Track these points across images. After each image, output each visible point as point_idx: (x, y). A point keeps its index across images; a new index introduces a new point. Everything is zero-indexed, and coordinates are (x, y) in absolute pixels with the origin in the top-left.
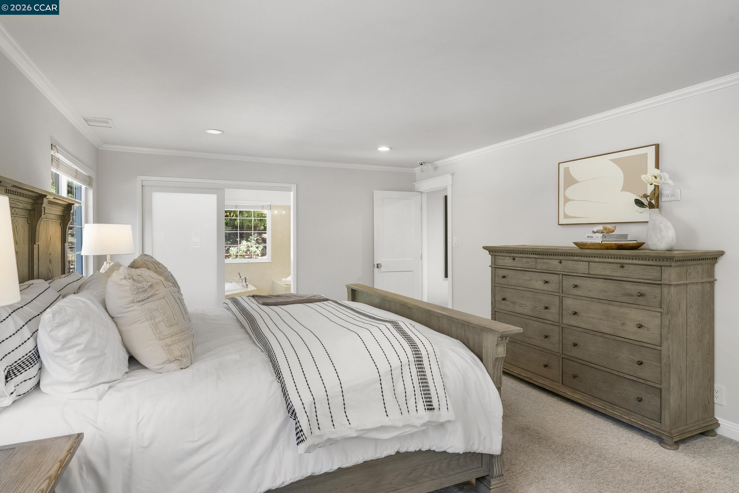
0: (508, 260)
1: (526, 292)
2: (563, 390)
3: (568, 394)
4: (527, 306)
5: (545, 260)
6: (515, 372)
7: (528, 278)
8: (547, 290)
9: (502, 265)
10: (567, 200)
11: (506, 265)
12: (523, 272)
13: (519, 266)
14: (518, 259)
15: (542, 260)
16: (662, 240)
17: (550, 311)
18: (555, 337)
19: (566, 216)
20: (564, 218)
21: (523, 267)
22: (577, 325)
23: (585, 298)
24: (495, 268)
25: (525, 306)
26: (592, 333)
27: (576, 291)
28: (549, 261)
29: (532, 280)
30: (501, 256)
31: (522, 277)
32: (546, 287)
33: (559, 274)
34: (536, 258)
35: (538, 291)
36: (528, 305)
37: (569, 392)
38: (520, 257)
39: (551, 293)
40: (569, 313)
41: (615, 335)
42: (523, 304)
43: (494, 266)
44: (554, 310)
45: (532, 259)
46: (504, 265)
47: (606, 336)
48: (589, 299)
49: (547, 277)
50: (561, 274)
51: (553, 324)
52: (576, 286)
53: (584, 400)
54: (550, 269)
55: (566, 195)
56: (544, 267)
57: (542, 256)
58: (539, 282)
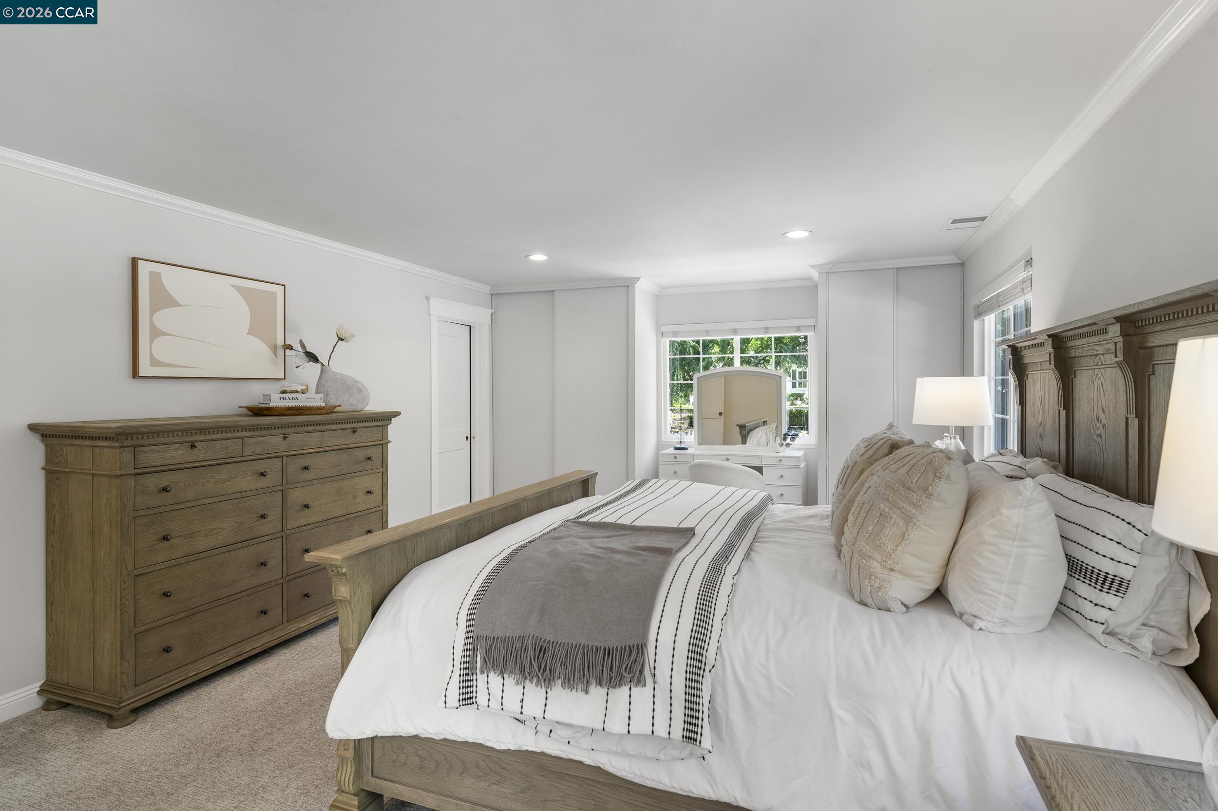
0: (177, 450)
1: (220, 504)
2: (292, 628)
3: (302, 627)
4: (224, 529)
5: (261, 438)
6: (204, 669)
7: (226, 476)
8: (262, 487)
9: (158, 464)
10: (156, 333)
11: (170, 462)
12: (215, 467)
13: (205, 459)
14: (202, 445)
15: (254, 440)
16: (364, 400)
17: (269, 518)
18: (275, 557)
19: (154, 362)
20: (150, 366)
21: (215, 458)
22: (307, 523)
23: (317, 481)
24: (136, 475)
25: (220, 530)
26: (325, 524)
27: (308, 475)
28: (266, 438)
29: (235, 478)
30: (155, 445)
31: (213, 478)
32: (262, 483)
33: (282, 457)
34: (242, 438)
35: (247, 494)
36: (224, 527)
37: (300, 623)
38: (208, 441)
39: (269, 490)
40: (295, 510)
41: (348, 513)
42: (215, 529)
43: (132, 472)
44: (274, 515)
45: (236, 440)
46: (164, 463)
47: (340, 519)
48: (321, 481)
49: (261, 466)
50: (285, 455)
51: (274, 537)
52: (306, 468)
53: (320, 617)
54: (269, 452)
55: (155, 323)
56: (259, 450)
57: (259, 433)
58: (249, 478)
